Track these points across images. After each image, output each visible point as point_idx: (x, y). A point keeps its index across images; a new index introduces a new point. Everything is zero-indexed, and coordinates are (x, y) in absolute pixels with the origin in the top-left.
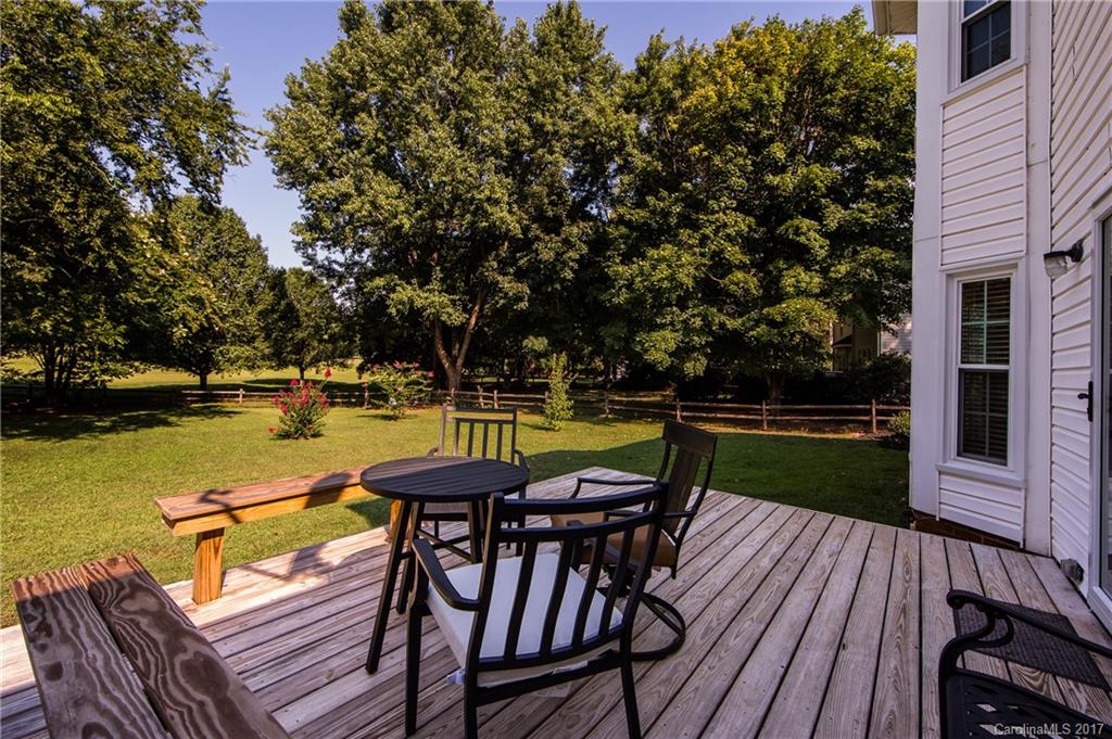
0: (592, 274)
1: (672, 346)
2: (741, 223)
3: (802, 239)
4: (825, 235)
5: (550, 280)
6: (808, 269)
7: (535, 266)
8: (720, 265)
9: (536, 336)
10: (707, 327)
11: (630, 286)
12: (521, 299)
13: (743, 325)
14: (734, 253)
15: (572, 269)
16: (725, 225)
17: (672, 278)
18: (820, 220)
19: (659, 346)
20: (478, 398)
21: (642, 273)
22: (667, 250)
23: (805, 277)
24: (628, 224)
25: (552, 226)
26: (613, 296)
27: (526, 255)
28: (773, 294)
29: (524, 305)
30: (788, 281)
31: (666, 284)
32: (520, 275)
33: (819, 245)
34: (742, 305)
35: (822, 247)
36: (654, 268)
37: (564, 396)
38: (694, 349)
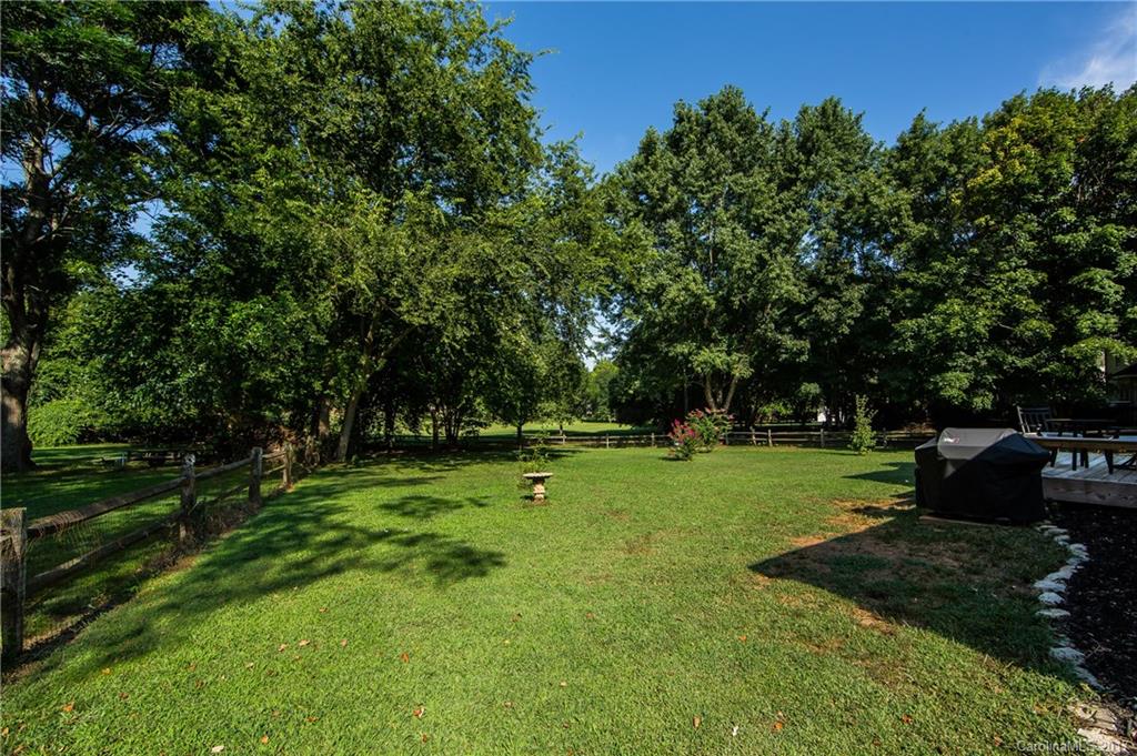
0: (873, 330)
1: (966, 384)
2: (1034, 279)
3: (1097, 288)
4: (1118, 281)
5: (827, 336)
6: (1101, 309)
7: (818, 325)
8: (1014, 316)
9: (809, 383)
10: (994, 365)
11: (917, 336)
12: (802, 353)
13: (1034, 362)
14: (1025, 303)
15: (849, 325)
16: (1014, 281)
17: (968, 329)
18: (1112, 268)
19: (954, 383)
20: (750, 436)
21: (932, 325)
22: (956, 305)
23: (1100, 319)
24: (912, 285)
25: (830, 291)
26: (899, 345)
27: (805, 317)
28: (1069, 334)
29: (804, 358)
30: (1084, 325)
31: (962, 334)
32: (798, 333)
33: (1113, 291)
34: (1028, 347)
35: (1117, 293)
36: (947, 321)
38: (984, 386)
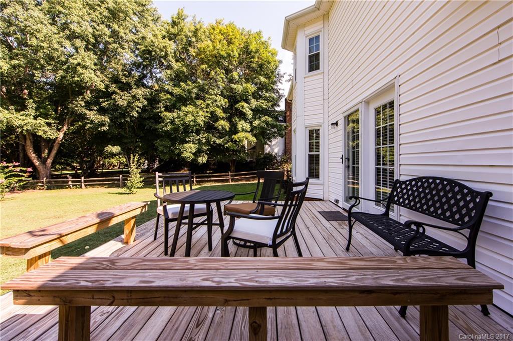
0: (150, 115)
1: (194, 150)
2: (223, 102)
3: (244, 110)
4: (252, 110)
5: (123, 116)
6: (246, 121)
7: (116, 107)
8: (214, 117)
9: (113, 146)
10: (208, 142)
11: (172, 122)
12: (104, 125)
13: (223, 142)
14: (220, 113)
15: (137, 111)
16: (216, 101)
17: (195, 121)
18: (249, 104)
19: (188, 150)
20: (67, 182)
21: (179, 117)
22: (190, 108)
23: (245, 124)
24: (171, 94)
25: (126, 87)
26: (163, 126)
27: (107, 101)
28: (234, 130)
29: (105, 128)
30: (239, 126)
31: (192, 123)
32: (102, 111)
33: (249, 114)
34: (222, 134)
35: (250, 114)
36: (186, 116)
37: (138, 176)
38: (203, 152)
